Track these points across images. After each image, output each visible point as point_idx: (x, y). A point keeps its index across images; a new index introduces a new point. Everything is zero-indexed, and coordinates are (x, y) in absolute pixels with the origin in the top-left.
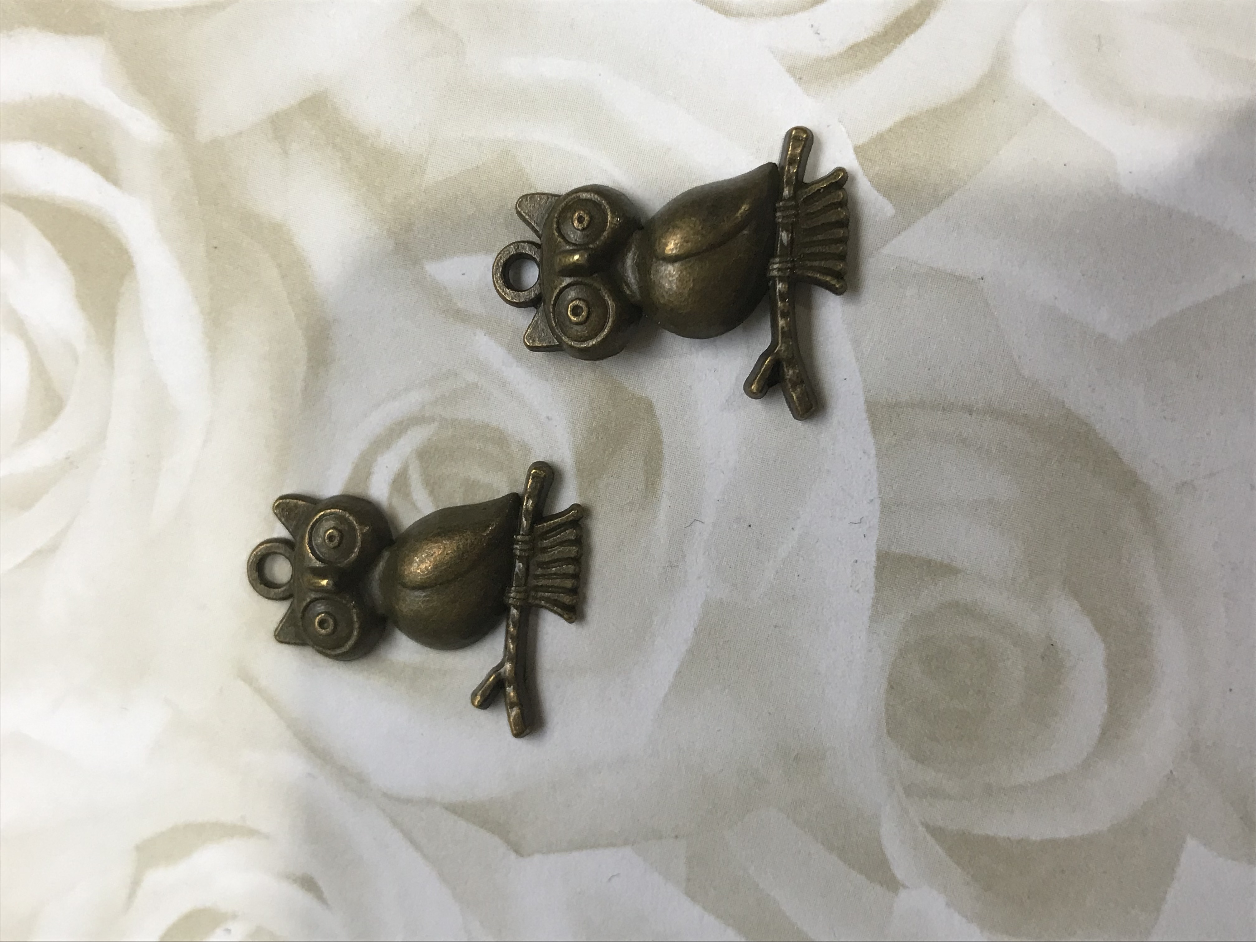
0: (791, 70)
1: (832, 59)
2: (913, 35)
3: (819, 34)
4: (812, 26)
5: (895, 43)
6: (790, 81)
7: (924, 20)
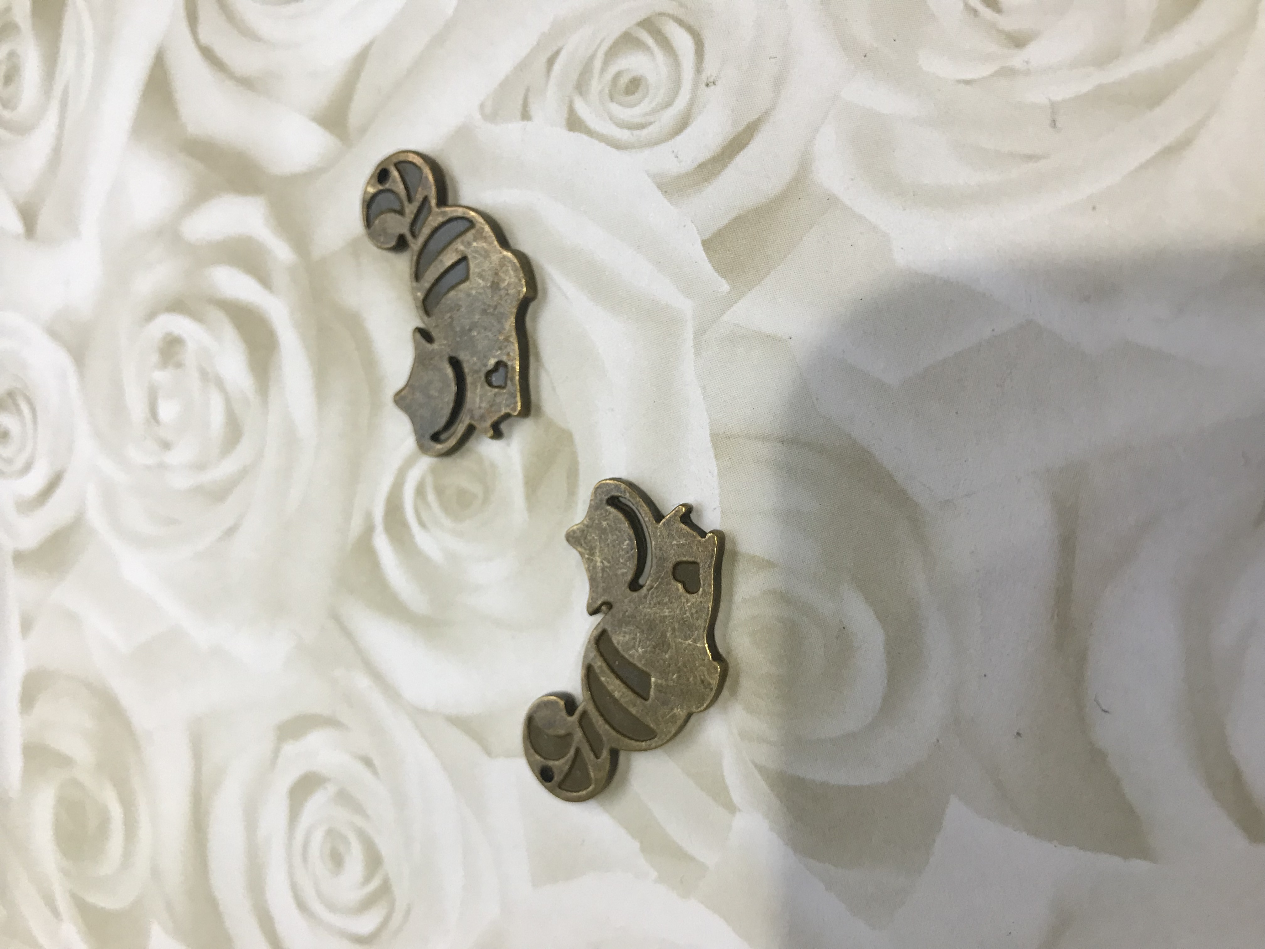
0: (660, 186)
1: (687, 175)
2: (742, 152)
3: (677, 157)
4: (673, 151)
5: (729, 160)
6: (659, 194)
7: (750, 140)
